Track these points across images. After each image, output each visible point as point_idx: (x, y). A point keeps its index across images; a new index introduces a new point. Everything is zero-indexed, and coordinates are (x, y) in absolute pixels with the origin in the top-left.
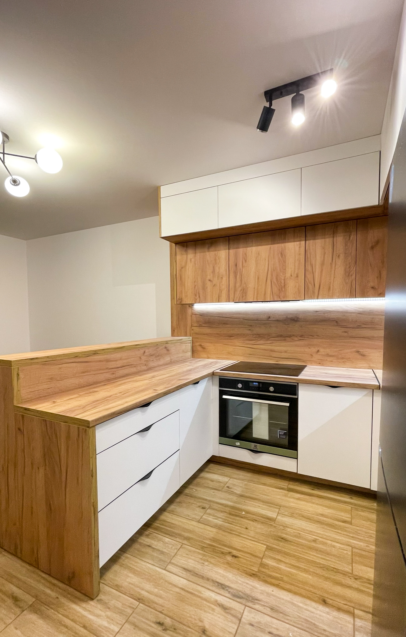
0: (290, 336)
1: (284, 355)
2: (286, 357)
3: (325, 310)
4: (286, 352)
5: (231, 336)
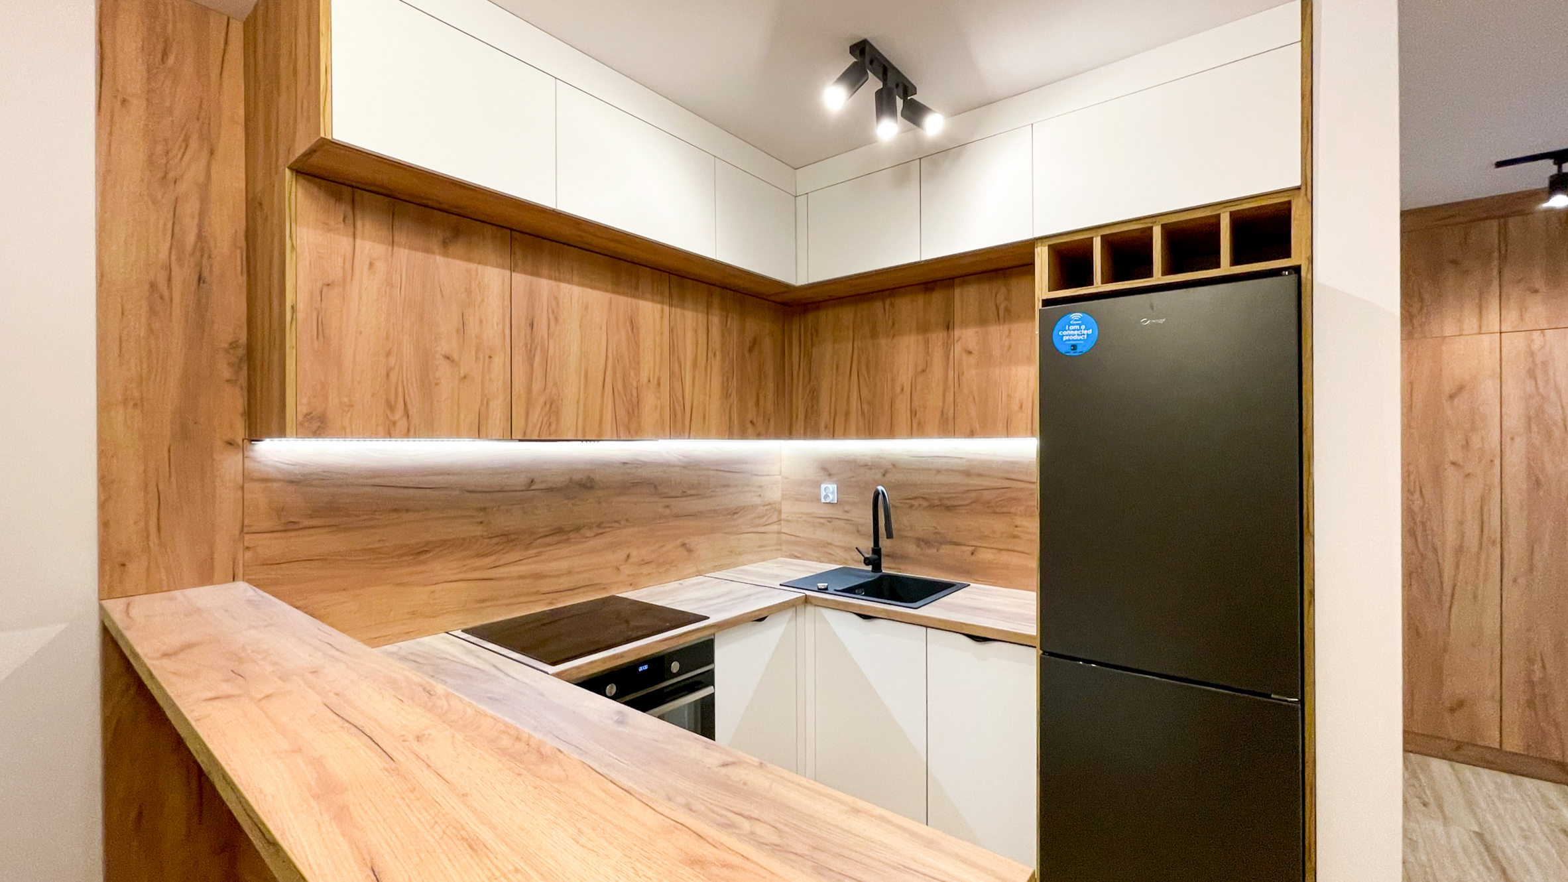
0: (578, 529)
1: (565, 582)
2: (571, 585)
3: (638, 460)
4: (569, 572)
5: (420, 552)
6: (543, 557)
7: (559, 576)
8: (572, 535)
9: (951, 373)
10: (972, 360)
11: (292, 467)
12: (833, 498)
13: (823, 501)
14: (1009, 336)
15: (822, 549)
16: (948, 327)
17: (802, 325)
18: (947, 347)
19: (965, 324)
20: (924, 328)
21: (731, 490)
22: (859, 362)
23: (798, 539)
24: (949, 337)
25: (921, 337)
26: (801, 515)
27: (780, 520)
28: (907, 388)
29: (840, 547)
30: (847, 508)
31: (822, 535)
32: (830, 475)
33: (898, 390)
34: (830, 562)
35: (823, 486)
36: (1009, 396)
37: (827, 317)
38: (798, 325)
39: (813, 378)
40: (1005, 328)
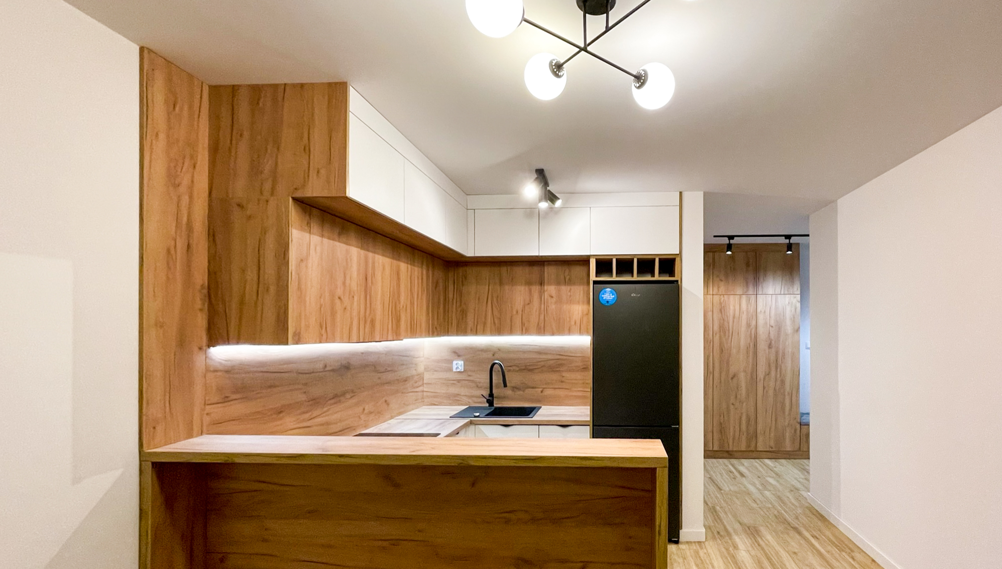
0: (344, 394)
5: (280, 412)
6: (330, 412)
7: (336, 423)
8: (342, 398)
9: (543, 306)
10: (554, 300)
11: (226, 362)
12: (461, 369)
13: (454, 370)
14: (570, 291)
15: (454, 399)
16: (542, 283)
17: (456, 275)
18: (541, 294)
19: (549, 284)
20: (529, 283)
21: (404, 367)
22: (492, 297)
23: (437, 394)
24: (541, 289)
25: (527, 288)
26: (439, 380)
27: (423, 384)
28: (520, 312)
29: (466, 396)
30: (470, 373)
31: (453, 390)
32: (459, 356)
33: (515, 313)
34: (459, 405)
35: (455, 363)
36: (570, 318)
37: (471, 271)
38: (453, 274)
39: (462, 304)
40: (569, 288)
